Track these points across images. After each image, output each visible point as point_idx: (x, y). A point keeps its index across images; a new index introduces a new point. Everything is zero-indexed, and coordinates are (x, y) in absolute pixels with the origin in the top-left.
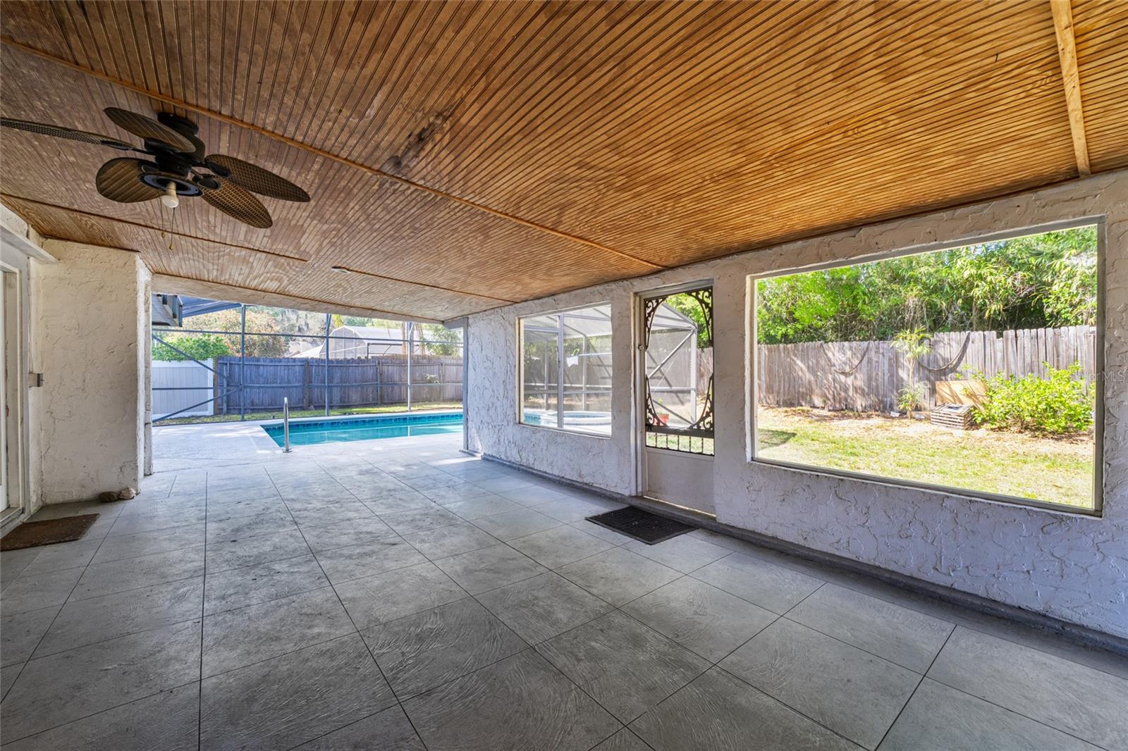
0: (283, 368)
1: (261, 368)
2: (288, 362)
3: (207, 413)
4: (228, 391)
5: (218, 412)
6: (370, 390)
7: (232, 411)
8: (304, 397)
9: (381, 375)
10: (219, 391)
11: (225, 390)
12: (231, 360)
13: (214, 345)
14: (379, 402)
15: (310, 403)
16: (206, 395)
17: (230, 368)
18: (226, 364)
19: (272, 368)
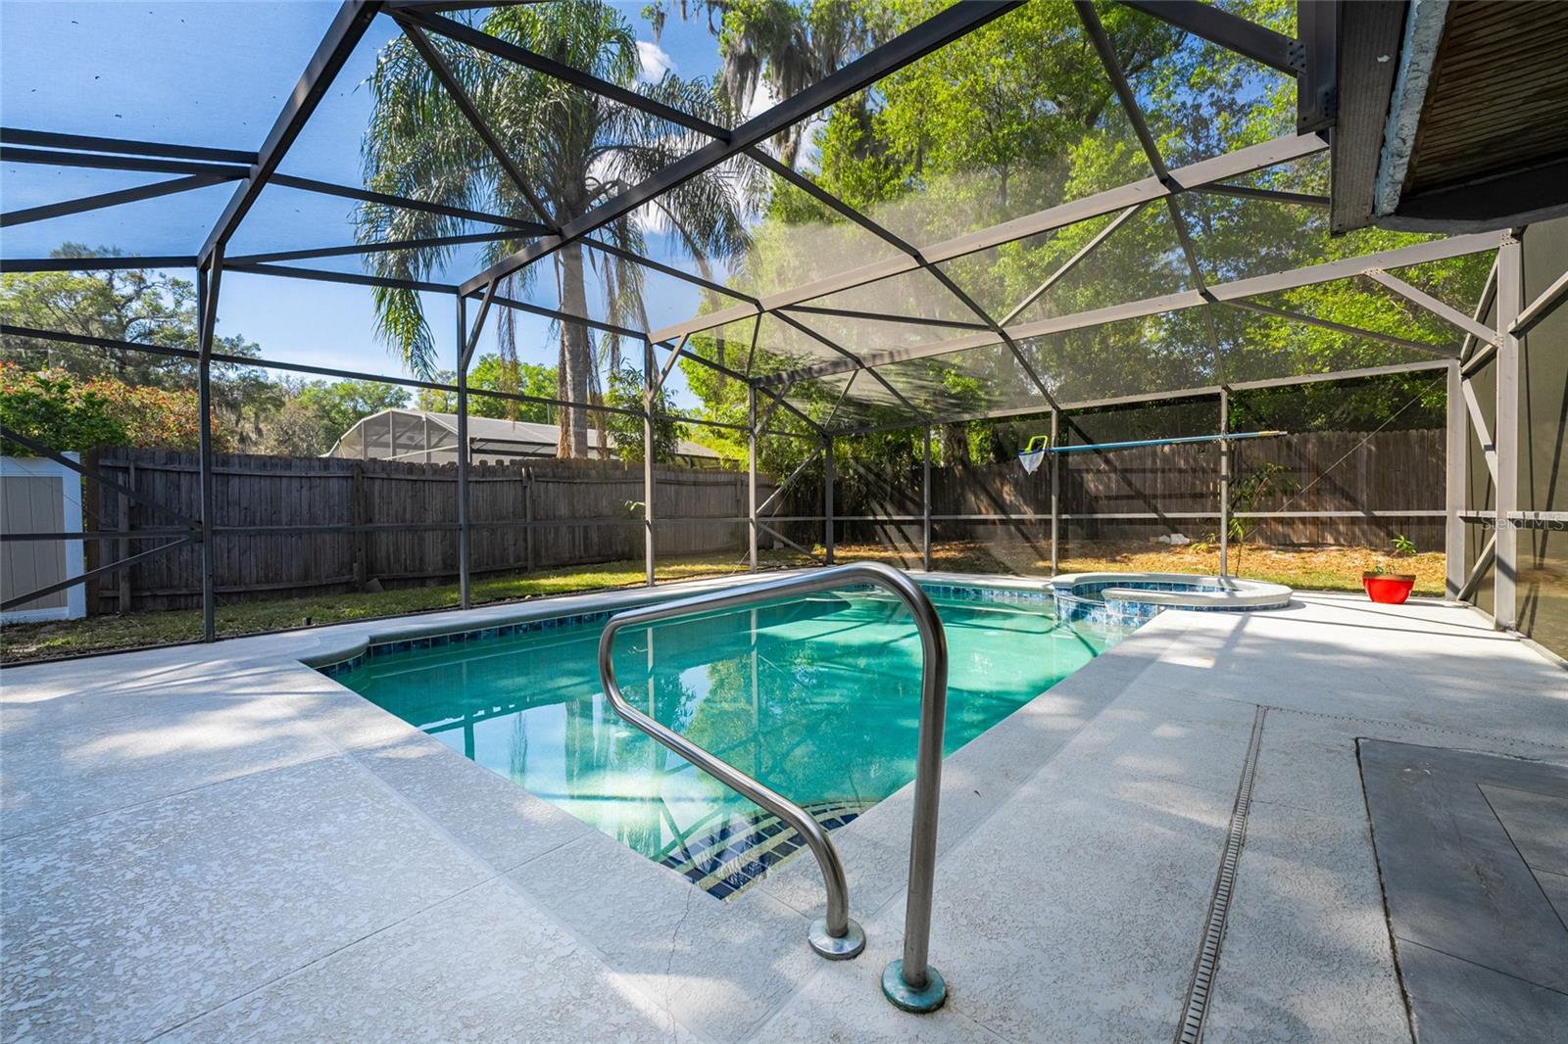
0: (295, 484)
1: (235, 482)
2: (311, 467)
3: (66, 613)
4: (133, 549)
5: (100, 606)
6: (510, 537)
7: (150, 604)
8: (354, 559)
9: (533, 502)
10: (104, 546)
11: (123, 548)
12: (137, 459)
13: (80, 415)
14: (530, 563)
15: (370, 570)
16: (59, 561)
17: (139, 482)
18: (126, 470)
19: (266, 484)
